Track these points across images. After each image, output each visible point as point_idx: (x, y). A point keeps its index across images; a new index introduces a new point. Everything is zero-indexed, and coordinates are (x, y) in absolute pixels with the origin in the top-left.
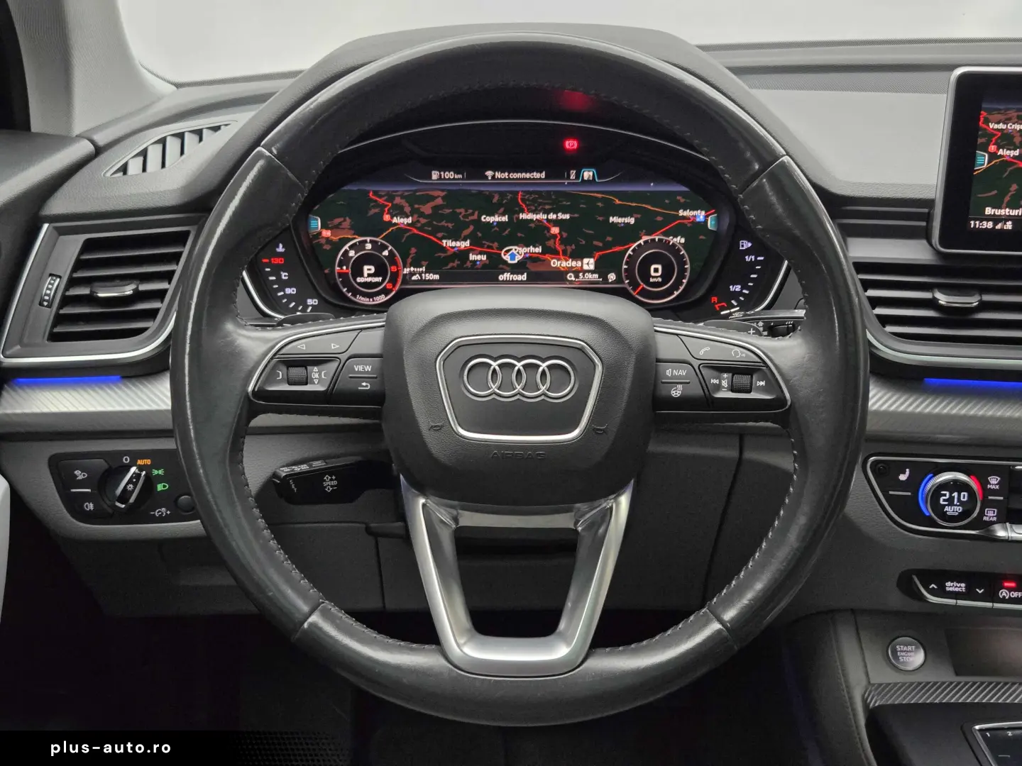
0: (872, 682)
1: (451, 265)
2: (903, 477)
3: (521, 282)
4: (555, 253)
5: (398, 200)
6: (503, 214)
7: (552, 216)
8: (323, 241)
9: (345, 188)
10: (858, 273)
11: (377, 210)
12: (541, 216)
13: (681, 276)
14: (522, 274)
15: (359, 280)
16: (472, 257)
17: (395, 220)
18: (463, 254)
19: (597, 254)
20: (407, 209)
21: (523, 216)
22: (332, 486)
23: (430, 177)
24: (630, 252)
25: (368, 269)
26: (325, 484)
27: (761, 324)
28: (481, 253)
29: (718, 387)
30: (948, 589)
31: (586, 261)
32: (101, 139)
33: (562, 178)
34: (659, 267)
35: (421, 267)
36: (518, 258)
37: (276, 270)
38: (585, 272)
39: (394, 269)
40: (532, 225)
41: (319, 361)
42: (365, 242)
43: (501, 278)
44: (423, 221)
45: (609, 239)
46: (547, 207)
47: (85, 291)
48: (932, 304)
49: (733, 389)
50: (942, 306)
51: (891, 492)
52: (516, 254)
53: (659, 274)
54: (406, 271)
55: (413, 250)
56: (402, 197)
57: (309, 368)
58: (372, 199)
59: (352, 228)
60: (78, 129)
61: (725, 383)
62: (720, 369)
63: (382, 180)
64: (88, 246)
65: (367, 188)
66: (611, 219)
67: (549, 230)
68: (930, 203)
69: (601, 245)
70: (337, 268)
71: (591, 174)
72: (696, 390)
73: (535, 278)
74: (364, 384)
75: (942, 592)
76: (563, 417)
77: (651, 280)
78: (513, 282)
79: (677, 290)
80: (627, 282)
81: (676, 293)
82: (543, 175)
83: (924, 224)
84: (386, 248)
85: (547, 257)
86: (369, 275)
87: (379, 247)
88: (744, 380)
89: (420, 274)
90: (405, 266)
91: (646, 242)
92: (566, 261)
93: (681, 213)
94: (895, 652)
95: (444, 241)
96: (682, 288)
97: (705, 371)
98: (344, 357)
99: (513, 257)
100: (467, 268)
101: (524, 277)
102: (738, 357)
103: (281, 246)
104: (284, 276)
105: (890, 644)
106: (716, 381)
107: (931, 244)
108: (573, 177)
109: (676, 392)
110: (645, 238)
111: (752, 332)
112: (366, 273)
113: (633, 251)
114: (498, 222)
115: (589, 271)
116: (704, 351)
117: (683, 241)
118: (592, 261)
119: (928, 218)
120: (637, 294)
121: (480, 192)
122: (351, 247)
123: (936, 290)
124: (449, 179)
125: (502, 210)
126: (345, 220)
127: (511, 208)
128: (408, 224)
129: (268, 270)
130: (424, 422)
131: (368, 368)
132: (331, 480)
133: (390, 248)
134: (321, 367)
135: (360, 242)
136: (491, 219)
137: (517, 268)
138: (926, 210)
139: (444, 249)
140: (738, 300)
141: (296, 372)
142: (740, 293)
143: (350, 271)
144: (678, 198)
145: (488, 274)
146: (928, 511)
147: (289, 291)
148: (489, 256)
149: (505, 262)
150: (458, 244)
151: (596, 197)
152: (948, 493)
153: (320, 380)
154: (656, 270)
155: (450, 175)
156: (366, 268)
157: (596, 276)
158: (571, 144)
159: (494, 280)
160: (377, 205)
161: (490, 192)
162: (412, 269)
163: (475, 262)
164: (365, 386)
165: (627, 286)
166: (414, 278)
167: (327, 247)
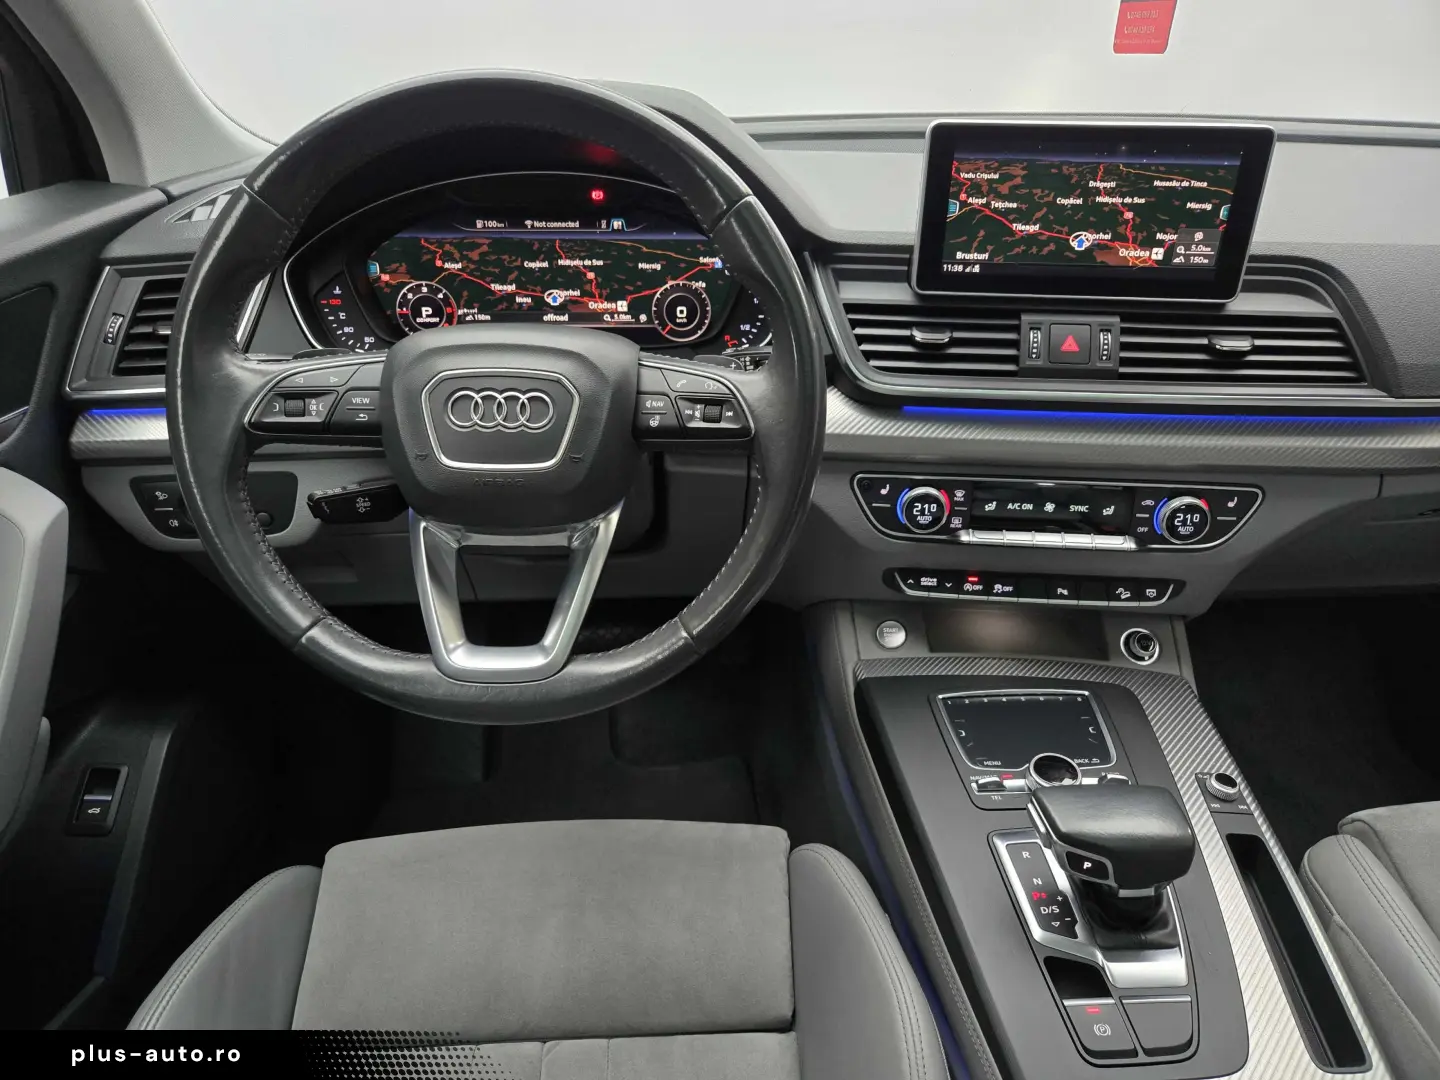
0: (862, 658)
1: (500, 307)
2: (884, 492)
3: (564, 322)
4: (592, 296)
5: (447, 247)
6: (543, 261)
7: (587, 263)
8: (383, 285)
9: (398, 235)
10: (847, 312)
11: (429, 257)
12: (577, 262)
13: (704, 317)
14: (564, 315)
15: (419, 320)
16: (519, 300)
17: (447, 266)
18: (511, 296)
19: (629, 298)
20: (457, 255)
21: (561, 262)
22: (365, 507)
23: (475, 226)
24: (658, 295)
25: (426, 310)
26: (358, 506)
27: (748, 359)
28: (526, 296)
29: (692, 418)
30: (922, 584)
31: (619, 303)
32: (174, 190)
33: (595, 227)
34: (684, 309)
35: (474, 308)
36: (560, 301)
37: (335, 311)
38: (619, 313)
39: (449, 310)
40: (570, 271)
41: (316, 394)
42: (421, 285)
43: (545, 318)
44: (472, 266)
45: (639, 283)
46: (583, 254)
47: (148, 329)
48: (909, 340)
49: (705, 419)
50: (918, 342)
51: (874, 505)
52: (557, 296)
53: (685, 315)
54: (460, 312)
55: (465, 293)
56: (451, 244)
57: (307, 400)
58: (423, 246)
59: (409, 272)
60: (152, 180)
61: (697, 414)
62: (694, 400)
63: (434, 228)
64: (149, 288)
65: (420, 236)
66: (640, 266)
67: (585, 275)
68: (909, 249)
69: (632, 288)
70: (398, 310)
71: (620, 223)
72: (672, 421)
73: (575, 319)
74: (362, 415)
75: (918, 586)
76: (541, 447)
77: (678, 321)
78: (556, 322)
79: (701, 329)
80: (657, 322)
81: (700, 333)
82: (577, 224)
83: (906, 268)
84: (441, 291)
85: (585, 299)
86: (428, 316)
87: (434, 291)
88: (714, 410)
89: (473, 315)
90: (459, 308)
91: (671, 286)
92: (602, 303)
93: (702, 260)
94: (882, 633)
95: (493, 285)
96: (704, 328)
97: (680, 402)
98: (341, 390)
99: (555, 299)
100: (514, 310)
101: (566, 318)
102: (711, 390)
103: (337, 288)
104: (342, 316)
105: (878, 626)
106: (690, 412)
107: (910, 286)
108: (604, 226)
109: (654, 423)
110: (671, 283)
111: (733, 366)
112: (424, 314)
113: (661, 294)
114: (540, 268)
115: (622, 313)
116: (681, 384)
117: (704, 285)
118: (625, 303)
119: (909, 262)
120: (667, 333)
121: (522, 240)
122: (409, 290)
123: (914, 328)
124: (493, 228)
125: (542, 256)
126: (401, 266)
127: (551, 255)
128: (459, 270)
129: (326, 310)
130: (411, 451)
131: (366, 401)
132: (364, 501)
133: (444, 291)
134: (320, 399)
135: (416, 285)
136: (532, 265)
137: (559, 310)
138: (907, 256)
139: (493, 293)
140: (748, 339)
141: (293, 404)
142: (750, 332)
143: (409, 313)
144: (698, 246)
145: (534, 314)
146: (904, 520)
147: (346, 330)
148: (532, 297)
149: (548, 305)
150: (505, 287)
151: (625, 245)
152: (920, 505)
153: (318, 412)
154: (682, 312)
155: (493, 224)
156: (424, 309)
157: (629, 317)
158: (597, 195)
159: (539, 320)
160: (430, 252)
161: (531, 240)
162: (466, 310)
163: (521, 304)
164: (363, 417)
165: (656, 326)
166: (468, 318)
167: (387, 290)
